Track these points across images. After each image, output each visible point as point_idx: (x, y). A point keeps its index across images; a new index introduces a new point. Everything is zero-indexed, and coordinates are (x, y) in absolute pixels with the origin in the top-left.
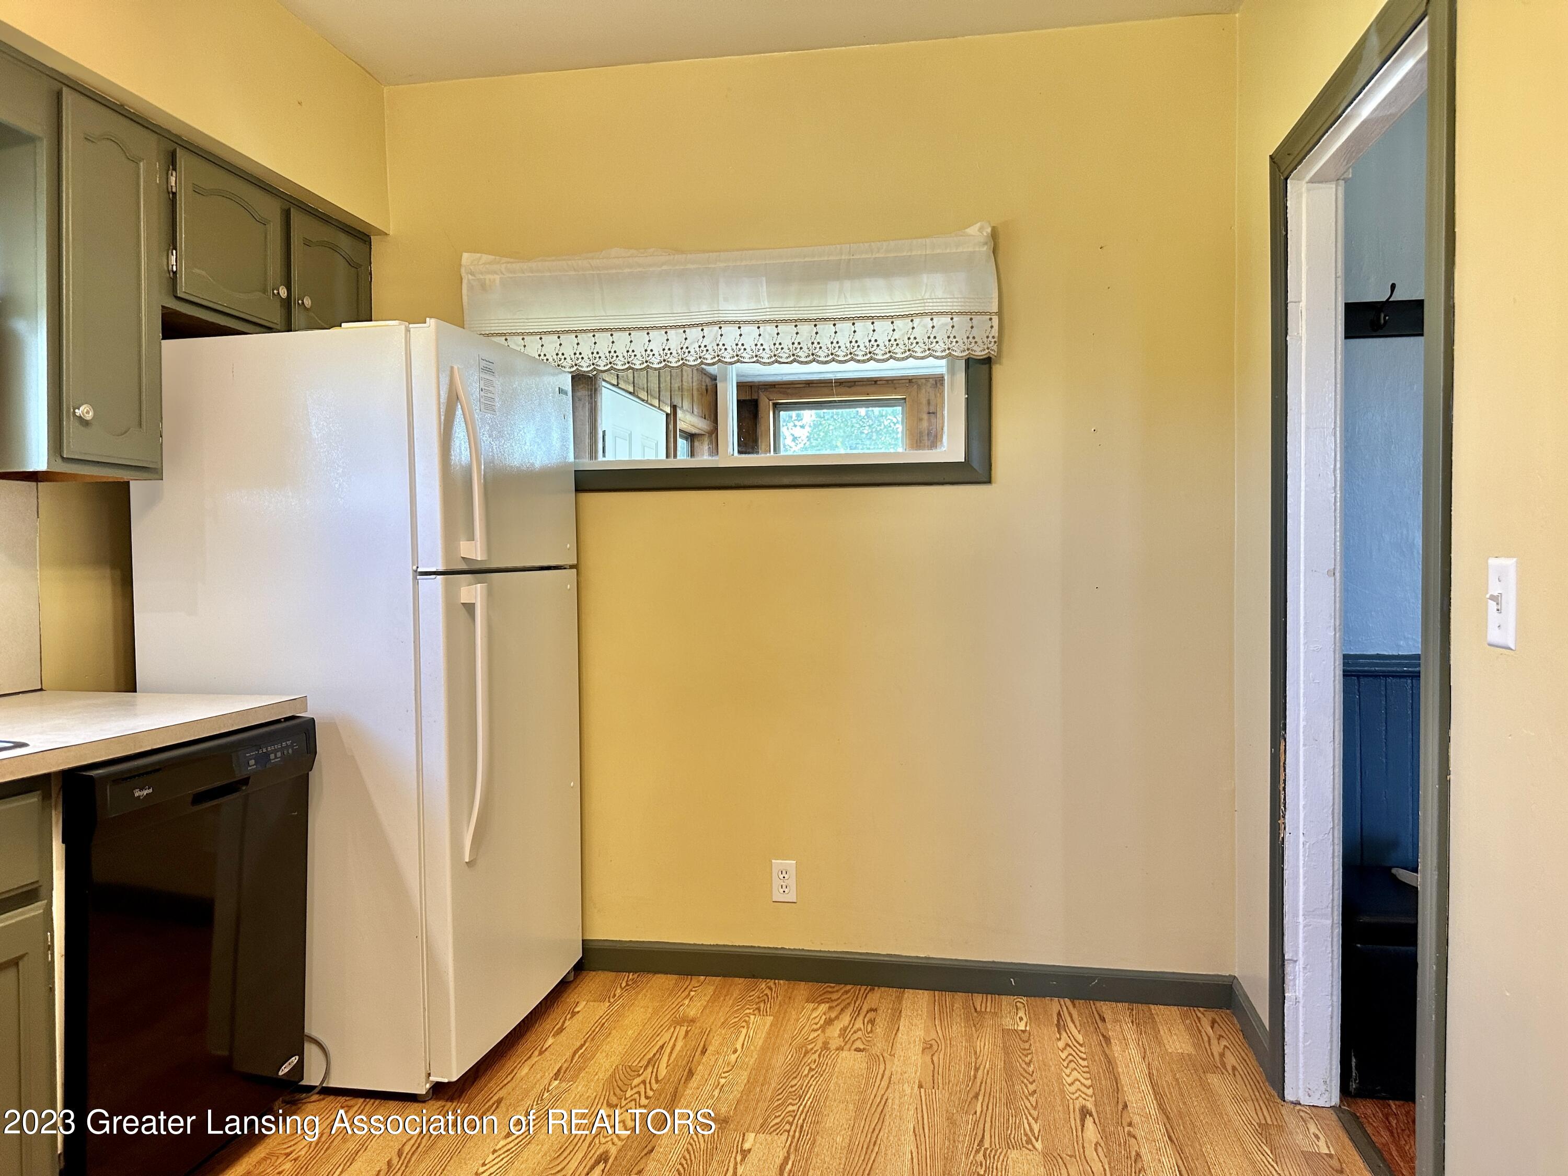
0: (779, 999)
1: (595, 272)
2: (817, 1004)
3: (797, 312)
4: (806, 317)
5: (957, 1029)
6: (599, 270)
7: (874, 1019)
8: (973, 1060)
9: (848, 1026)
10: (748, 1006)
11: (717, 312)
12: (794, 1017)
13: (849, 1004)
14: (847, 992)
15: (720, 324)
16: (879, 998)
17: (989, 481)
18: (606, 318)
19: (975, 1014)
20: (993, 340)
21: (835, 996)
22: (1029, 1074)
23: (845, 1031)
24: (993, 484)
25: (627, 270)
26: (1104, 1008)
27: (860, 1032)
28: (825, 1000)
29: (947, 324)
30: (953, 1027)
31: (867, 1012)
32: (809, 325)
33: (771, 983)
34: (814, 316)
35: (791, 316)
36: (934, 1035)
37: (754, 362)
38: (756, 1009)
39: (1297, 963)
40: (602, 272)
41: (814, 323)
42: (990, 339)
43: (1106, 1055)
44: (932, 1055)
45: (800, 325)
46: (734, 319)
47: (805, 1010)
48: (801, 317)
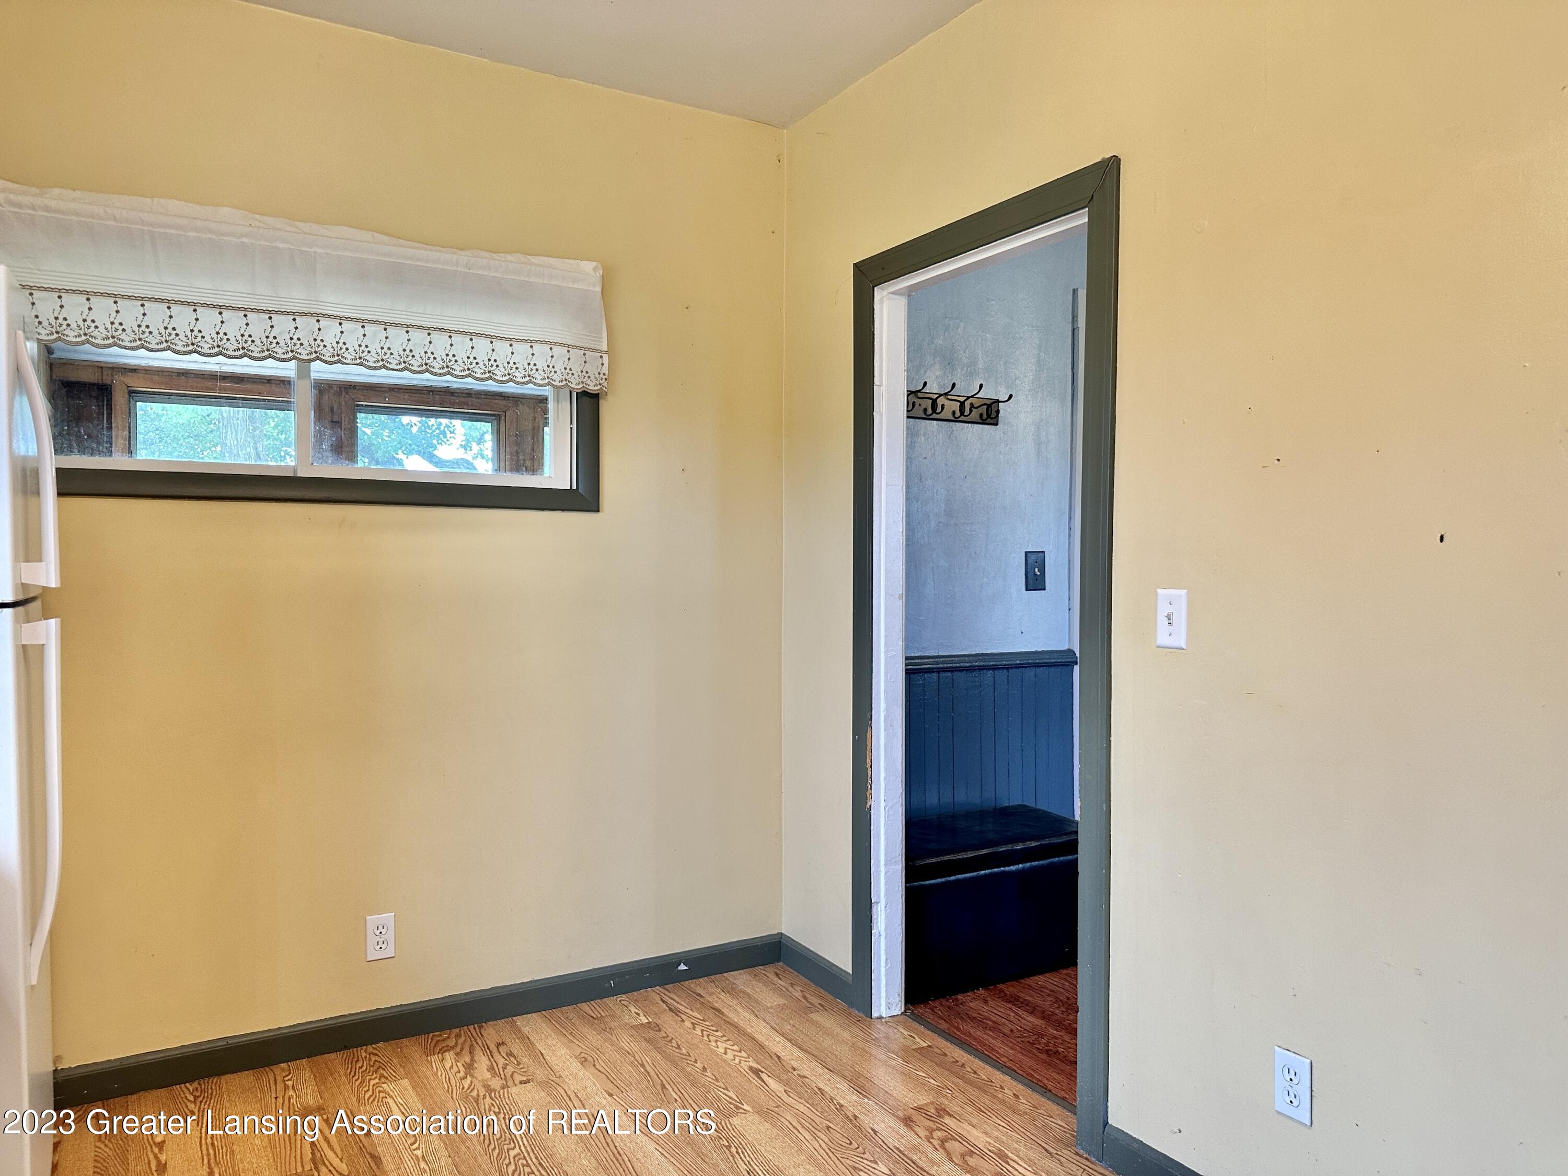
0: (395, 1061)
1: (145, 228)
2: (440, 1055)
3: (409, 317)
4: (419, 323)
5: (593, 1037)
6: (153, 227)
7: (510, 1051)
8: (633, 1059)
9: (492, 1064)
10: (368, 1078)
11: (315, 303)
12: (429, 1073)
13: (471, 1046)
14: (458, 1036)
15: (318, 316)
16: (492, 1032)
17: (597, 510)
18: (161, 286)
19: (596, 1021)
20: (604, 377)
21: (451, 1042)
22: (686, 1055)
23: (493, 1069)
24: (600, 513)
25: (193, 234)
26: (692, 986)
27: (508, 1067)
28: (444, 1049)
29: (564, 356)
30: (588, 1037)
31: (498, 1049)
32: (423, 332)
33: (370, 1049)
34: (429, 325)
35: (403, 320)
36: (580, 1050)
37: (357, 364)
38: (380, 1077)
39: (879, 904)
40: (156, 230)
41: (428, 331)
42: (601, 375)
43: (728, 1022)
44: (594, 1065)
45: (412, 331)
46: (335, 313)
47: (434, 1064)
48: (414, 323)
